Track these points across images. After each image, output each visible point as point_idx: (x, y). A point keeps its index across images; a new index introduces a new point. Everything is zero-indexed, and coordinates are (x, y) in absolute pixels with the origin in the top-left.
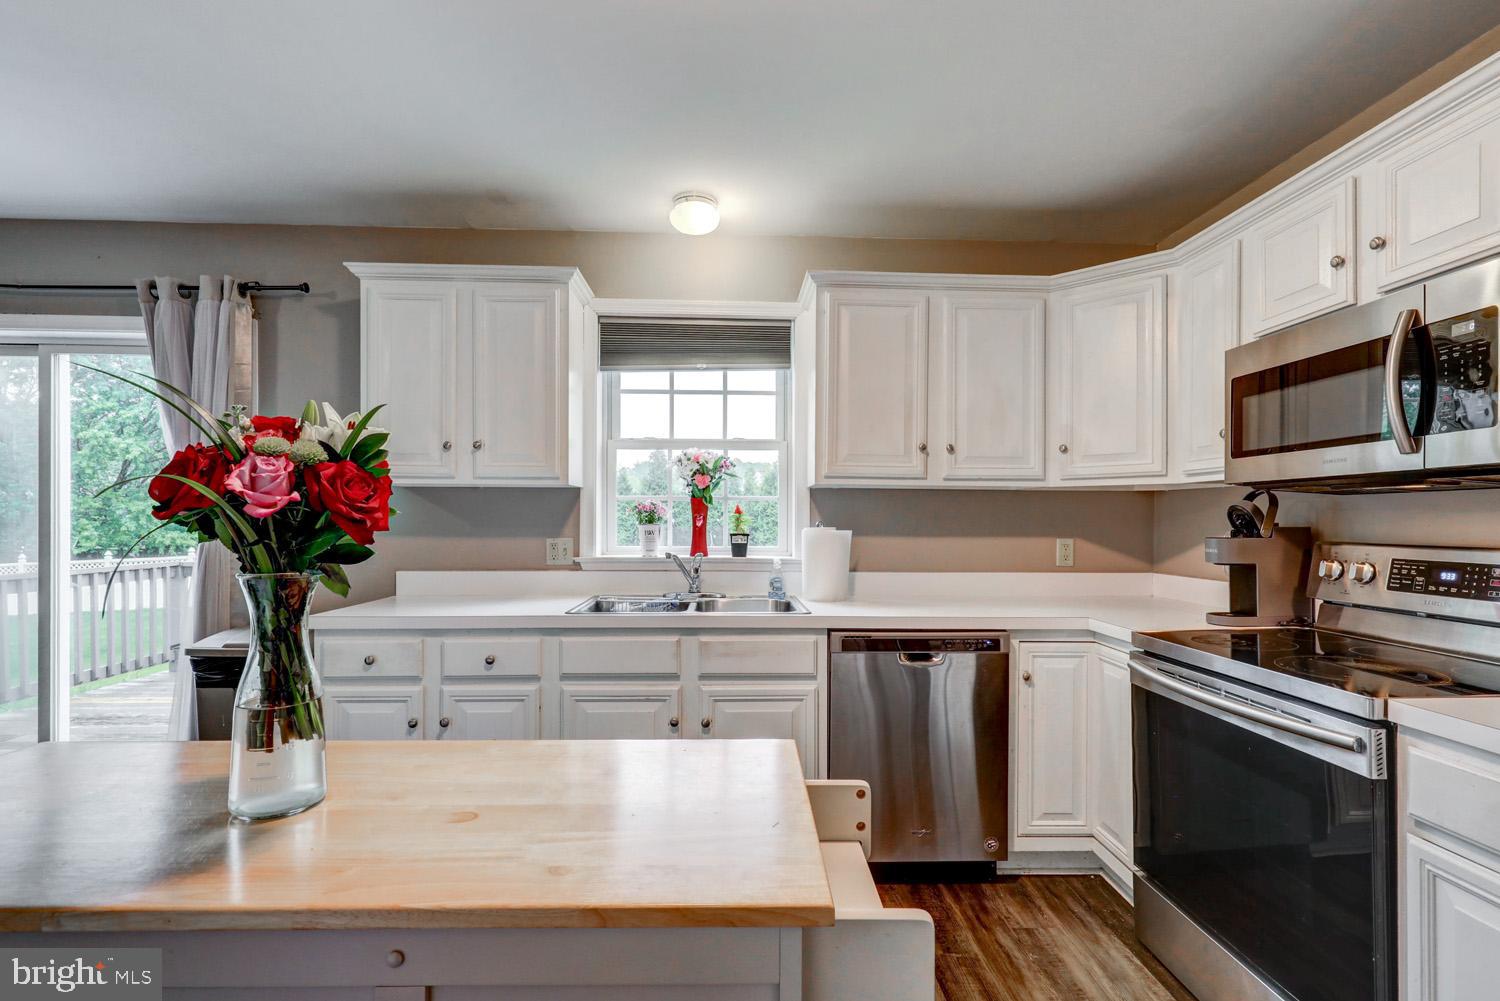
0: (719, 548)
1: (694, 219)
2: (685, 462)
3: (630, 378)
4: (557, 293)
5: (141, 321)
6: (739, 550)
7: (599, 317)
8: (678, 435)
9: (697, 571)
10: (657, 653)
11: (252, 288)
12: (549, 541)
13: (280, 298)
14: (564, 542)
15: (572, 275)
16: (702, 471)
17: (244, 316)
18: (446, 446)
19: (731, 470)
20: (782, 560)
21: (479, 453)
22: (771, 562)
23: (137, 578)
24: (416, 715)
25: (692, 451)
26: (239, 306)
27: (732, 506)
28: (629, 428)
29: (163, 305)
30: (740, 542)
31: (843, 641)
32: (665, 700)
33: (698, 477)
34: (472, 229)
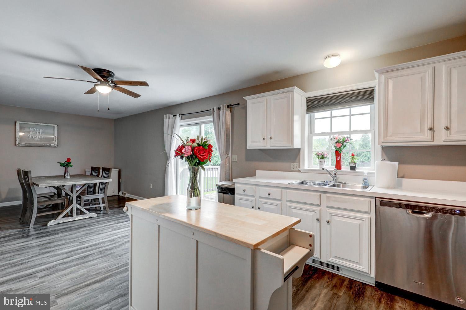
0: (345, 167)
1: (331, 63)
2: (333, 139)
3: (318, 115)
4: (290, 94)
5: (212, 116)
6: (353, 168)
7: (306, 98)
8: (333, 131)
9: (335, 174)
10: (313, 198)
11: (230, 106)
12: (292, 164)
13: (235, 107)
14: (296, 164)
15: (294, 89)
16: (338, 142)
17: (228, 112)
18: (264, 139)
19: (351, 141)
20: (368, 172)
21: (271, 140)
22: (363, 173)
23: (215, 170)
24: (254, 205)
25: (336, 136)
26: (227, 110)
27: (351, 153)
28: (317, 130)
29: (215, 112)
30: (353, 165)
31: (381, 202)
32: (315, 212)
33: (337, 144)
34: (274, 81)
